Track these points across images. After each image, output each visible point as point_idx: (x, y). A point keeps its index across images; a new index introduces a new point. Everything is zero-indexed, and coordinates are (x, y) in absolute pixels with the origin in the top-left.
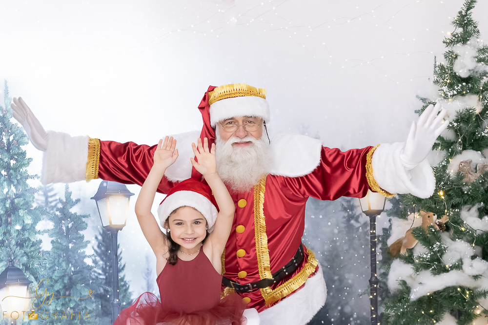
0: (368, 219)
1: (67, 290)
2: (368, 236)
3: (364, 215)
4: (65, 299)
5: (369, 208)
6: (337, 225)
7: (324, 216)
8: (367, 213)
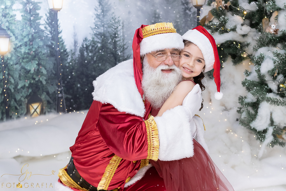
0: (196, 10)
1: (31, 42)
2: (196, 19)
3: (194, 8)
4: (30, 46)
5: (197, 3)
6: (179, 13)
7: (172, 8)
8: (196, 7)
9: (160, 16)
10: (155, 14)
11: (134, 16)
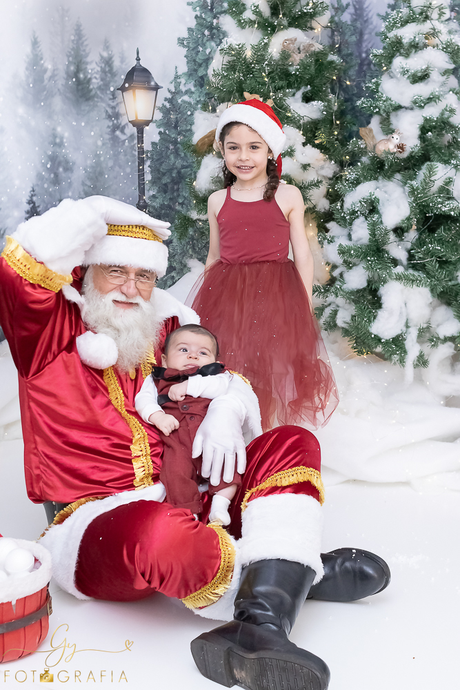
0: (135, 130)
2: (135, 151)
3: (130, 125)
5: (137, 117)
6: (101, 136)
7: (87, 123)
8: (134, 123)
9: (65, 140)
10: (55, 136)
11: (12, 138)
